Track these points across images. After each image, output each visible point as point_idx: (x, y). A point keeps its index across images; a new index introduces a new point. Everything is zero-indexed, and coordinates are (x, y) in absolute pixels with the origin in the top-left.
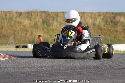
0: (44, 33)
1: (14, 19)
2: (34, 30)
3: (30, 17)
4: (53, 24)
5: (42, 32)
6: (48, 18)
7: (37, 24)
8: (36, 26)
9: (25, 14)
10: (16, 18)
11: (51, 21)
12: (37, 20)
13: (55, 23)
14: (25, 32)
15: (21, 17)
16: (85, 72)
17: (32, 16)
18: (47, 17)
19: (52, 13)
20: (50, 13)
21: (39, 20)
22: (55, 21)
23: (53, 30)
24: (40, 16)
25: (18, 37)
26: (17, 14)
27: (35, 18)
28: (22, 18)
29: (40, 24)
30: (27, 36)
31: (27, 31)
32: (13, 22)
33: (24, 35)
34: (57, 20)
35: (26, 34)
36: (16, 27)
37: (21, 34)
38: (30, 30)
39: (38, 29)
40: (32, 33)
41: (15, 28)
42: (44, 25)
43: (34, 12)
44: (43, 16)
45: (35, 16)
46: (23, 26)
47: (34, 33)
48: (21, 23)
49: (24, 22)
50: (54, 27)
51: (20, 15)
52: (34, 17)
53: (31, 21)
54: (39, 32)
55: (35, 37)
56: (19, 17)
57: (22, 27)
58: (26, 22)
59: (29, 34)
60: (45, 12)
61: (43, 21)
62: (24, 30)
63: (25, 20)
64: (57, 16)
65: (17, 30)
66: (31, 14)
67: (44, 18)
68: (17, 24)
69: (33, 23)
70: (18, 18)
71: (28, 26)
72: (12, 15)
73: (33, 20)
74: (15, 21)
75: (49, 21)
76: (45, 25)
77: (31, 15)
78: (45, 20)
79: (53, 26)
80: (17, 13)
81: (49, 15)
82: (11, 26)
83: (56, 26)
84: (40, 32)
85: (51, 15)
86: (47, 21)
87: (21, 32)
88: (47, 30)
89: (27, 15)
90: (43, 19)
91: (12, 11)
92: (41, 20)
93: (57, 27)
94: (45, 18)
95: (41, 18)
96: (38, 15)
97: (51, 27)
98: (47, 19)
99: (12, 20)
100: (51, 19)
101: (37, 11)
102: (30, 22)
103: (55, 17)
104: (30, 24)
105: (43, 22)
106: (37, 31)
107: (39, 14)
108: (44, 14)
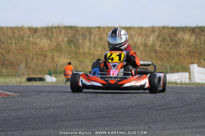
1: (25, 39)
2: (56, 54)
3: (50, 34)
4: (83, 45)
5: (67, 57)
6: (77, 37)
7: (60, 44)
8: (58, 49)
9: (43, 31)
10: (29, 37)
11: (80, 41)
12: (60, 39)
13: (87, 44)
14: (43, 58)
15: (36, 36)
16: (110, 115)
17: (52, 33)
18: (75, 34)
19: (82, 28)
20: (79, 29)
21: (62, 39)
22: (87, 40)
23: (84, 54)
24: (64, 33)
25: (32, 66)
26: (30, 31)
27: (57, 37)
28: (38, 37)
29: (64, 45)
30: (45, 63)
31: (45, 56)
32: (24, 44)
33: (42, 61)
34: (90, 41)
35: (44, 61)
36: (29, 50)
37: (37, 60)
38: (50, 55)
39: (61, 53)
40: (53, 58)
41: (28, 52)
42: (71, 47)
43: (55, 28)
44: (69, 33)
45: (58, 33)
46: (38, 48)
47: (56, 59)
48: (36, 44)
49: (40, 42)
50: (86, 50)
51: (35, 33)
52: (55, 35)
53: (51, 41)
54: (63, 57)
55: (57, 65)
56: (33, 36)
57: (38, 50)
58: (45, 43)
59: (48, 60)
60: (71, 27)
61: (68, 41)
62: (41, 55)
63: (43, 39)
64: (90, 33)
65: (31, 55)
66: (52, 30)
67: (70, 36)
68: (30, 46)
69: (55, 43)
70: (31, 36)
71: (47, 48)
72: (22, 33)
73: (54, 40)
74: (27, 41)
75: (78, 41)
76: (73, 47)
77: (50, 32)
78: (72, 39)
79: (85, 48)
80: (30, 29)
81: (78, 31)
82: (21, 49)
83: (88, 48)
84: (65, 57)
85: (81, 32)
86: (75, 41)
87: (37, 58)
88: (76, 53)
89: (45, 32)
90: (69, 38)
91: (23, 26)
92: (66, 39)
93: (90, 49)
94: (73, 37)
95: (65, 37)
96: (61, 32)
97: (81, 50)
98: (75, 38)
99: (23, 40)
100: (80, 37)
101: (60, 26)
102: (49, 42)
103: (87, 34)
104: (50, 45)
105: (70, 42)
106: (61, 56)
107: (63, 31)
108: (69, 31)
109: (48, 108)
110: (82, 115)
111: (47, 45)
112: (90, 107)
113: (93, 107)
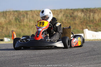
0: (17, 28)
2: (9, 26)
3: (5, 15)
4: (23, 21)
5: (15, 28)
7: (11, 21)
8: (10, 23)
9: (1, 14)
11: (22, 19)
12: (11, 18)
13: (26, 20)
14: (2, 29)
16: (48, 58)
17: (6, 15)
18: (19, 15)
19: (22, 11)
20: (21, 12)
21: (12, 18)
22: (25, 18)
23: (24, 25)
24: (13, 14)
27: (9, 17)
29: (13, 21)
30: (3, 31)
31: (3, 27)
33: (1, 30)
34: (27, 18)
35: (2, 30)
38: (5, 27)
39: (11, 25)
40: (7, 28)
42: (16, 22)
43: (8, 12)
44: (15, 15)
45: (9, 15)
47: (9, 29)
50: (25, 23)
52: (8, 16)
53: (6, 19)
55: (9, 32)
58: (2, 20)
59: (5, 29)
60: (16, 11)
62: (1, 27)
63: (1, 18)
64: (27, 14)
66: (6, 13)
67: (16, 16)
69: (8, 20)
71: (4, 23)
73: (7, 18)
75: (20, 18)
76: (18, 22)
77: (5, 14)
78: (17, 17)
81: (20, 13)
83: (26, 22)
84: (14, 27)
85: (22, 14)
86: (19, 18)
88: (20, 25)
90: (15, 17)
92: (14, 18)
93: (27, 23)
95: (14, 16)
97: (22, 23)
98: (19, 17)
100: (22, 16)
102: (5, 19)
103: (25, 14)
104: (5, 21)
105: (16, 19)
106: (11, 27)
107: (12, 13)
108: (16, 13)
109: (14, 56)
110: (33, 59)
111: (3, 22)
112: (36, 54)
113: (38, 54)
